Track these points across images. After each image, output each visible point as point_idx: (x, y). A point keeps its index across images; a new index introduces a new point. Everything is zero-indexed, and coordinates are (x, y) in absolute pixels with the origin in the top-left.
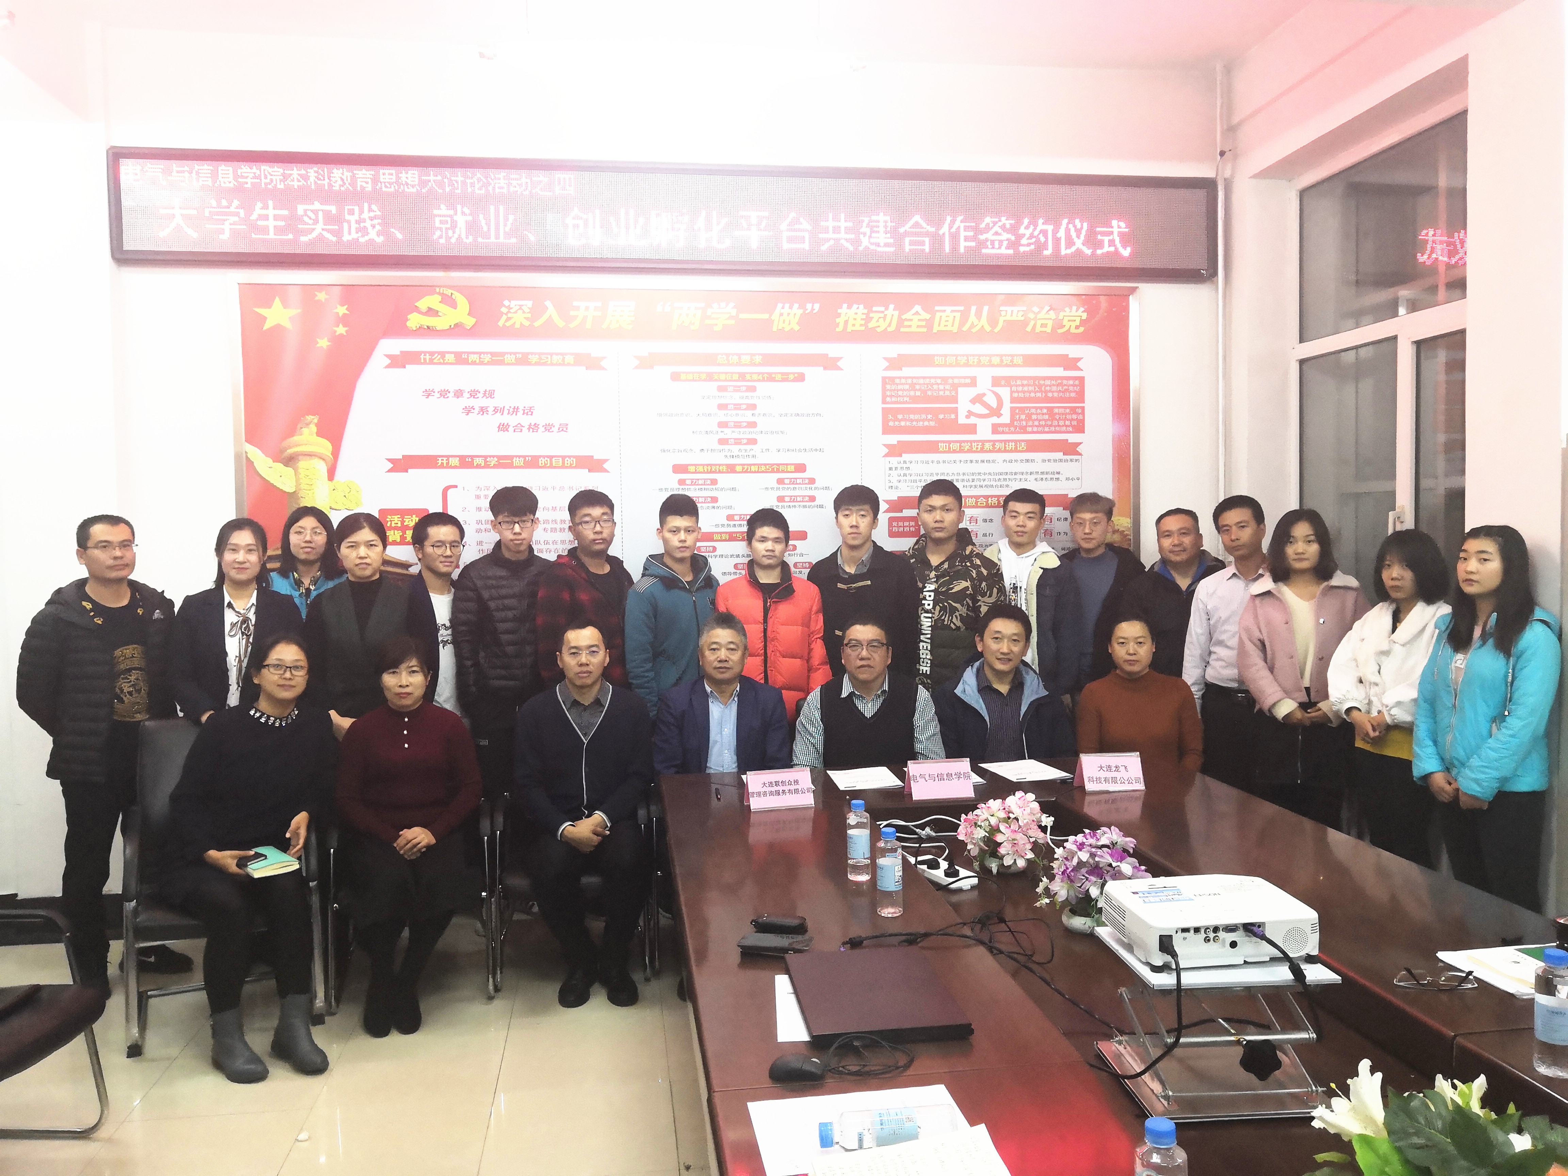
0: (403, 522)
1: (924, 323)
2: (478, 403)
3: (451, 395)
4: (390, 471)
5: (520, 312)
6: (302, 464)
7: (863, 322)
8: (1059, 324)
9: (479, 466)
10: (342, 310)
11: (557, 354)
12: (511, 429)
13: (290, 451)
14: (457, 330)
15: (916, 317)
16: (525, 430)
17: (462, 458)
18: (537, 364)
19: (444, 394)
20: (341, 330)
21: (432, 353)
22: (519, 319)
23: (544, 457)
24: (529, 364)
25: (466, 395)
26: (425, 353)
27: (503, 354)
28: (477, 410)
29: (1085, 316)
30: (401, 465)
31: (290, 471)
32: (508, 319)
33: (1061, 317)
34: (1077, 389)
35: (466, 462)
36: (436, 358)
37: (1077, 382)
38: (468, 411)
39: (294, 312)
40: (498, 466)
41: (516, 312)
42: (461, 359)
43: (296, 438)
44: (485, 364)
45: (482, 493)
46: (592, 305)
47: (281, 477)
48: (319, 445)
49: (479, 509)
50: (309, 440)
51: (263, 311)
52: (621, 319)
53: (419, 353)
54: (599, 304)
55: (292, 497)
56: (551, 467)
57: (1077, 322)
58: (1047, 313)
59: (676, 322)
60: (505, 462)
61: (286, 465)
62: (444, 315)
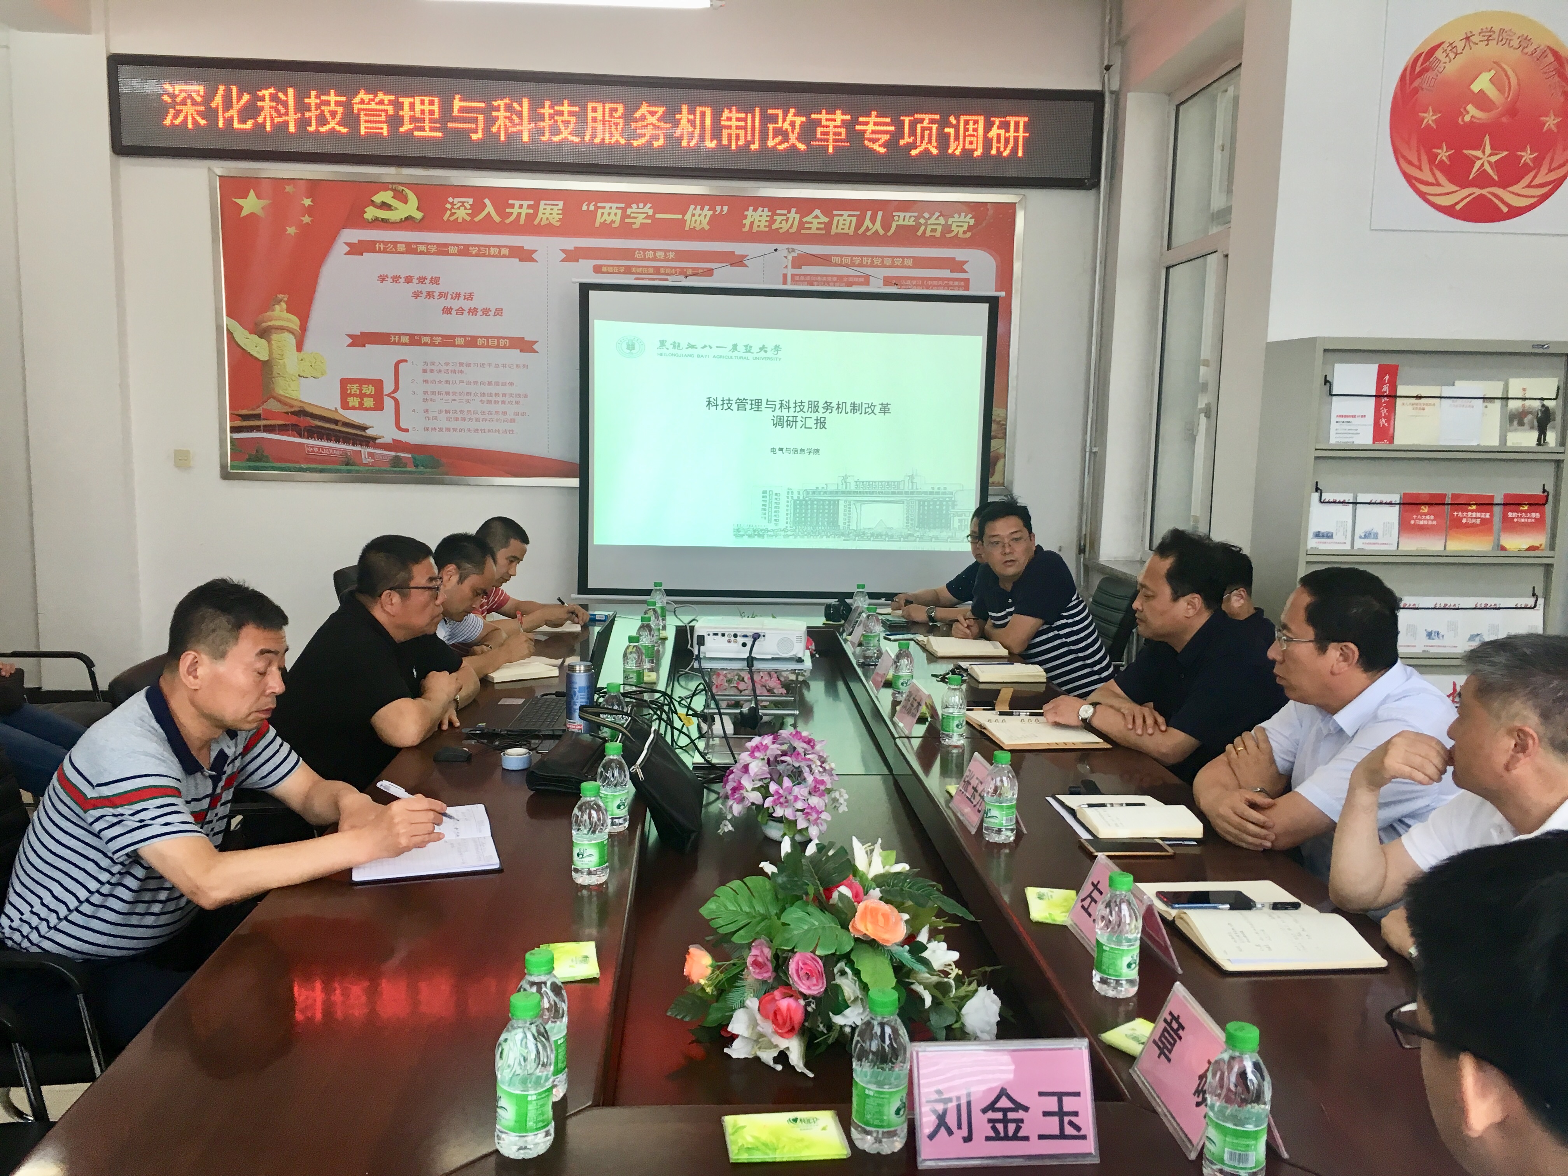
0: (361, 390)
1: (822, 226)
2: (423, 288)
3: (402, 280)
4: (350, 345)
5: (462, 208)
6: (275, 337)
7: (767, 224)
8: (947, 229)
9: (426, 344)
10: (307, 202)
11: (494, 246)
12: (454, 312)
13: (264, 325)
14: (407, 223)
15: (816, 221)
16: (466, 313)
17: (411, 336)
18: (477, 255)
19: (396, 279)
20: (307, 219)
21: (386, 243)
22: (462, 214)
23: (482, 337)
24: (470, 255)
25: (415, 281)
26: (380, 242)
27: (446, 245)
28: (424, 294)
29: (972, 222)
30: (360, 340)
31: (263, 342)
32: (452, 214)
33: (949, 223)
35: (415, 340)
36: (390, 248)
37: (962, 283)
38: (417, 295)
39: (265, 202)
40: (443, 344)
41: (459, 208)
42: (411, 249)
43: (269, 314)
44: (432, 254)
45: (429, 367)
46: (525, 203)
47: (257, 347)
48: (289, 320)
49: (426, 381)
50: (280, 315)
51: (239, 201)
52: (550, 217)
53: (374, 242)
54: (532, 203)
55: (266, 366)
56: (488, 347)
57: (965, 228)
58: (937, 219)
59: (599, 220)
60: (448, 341)
61: (261, 337)
62: (396, 209)
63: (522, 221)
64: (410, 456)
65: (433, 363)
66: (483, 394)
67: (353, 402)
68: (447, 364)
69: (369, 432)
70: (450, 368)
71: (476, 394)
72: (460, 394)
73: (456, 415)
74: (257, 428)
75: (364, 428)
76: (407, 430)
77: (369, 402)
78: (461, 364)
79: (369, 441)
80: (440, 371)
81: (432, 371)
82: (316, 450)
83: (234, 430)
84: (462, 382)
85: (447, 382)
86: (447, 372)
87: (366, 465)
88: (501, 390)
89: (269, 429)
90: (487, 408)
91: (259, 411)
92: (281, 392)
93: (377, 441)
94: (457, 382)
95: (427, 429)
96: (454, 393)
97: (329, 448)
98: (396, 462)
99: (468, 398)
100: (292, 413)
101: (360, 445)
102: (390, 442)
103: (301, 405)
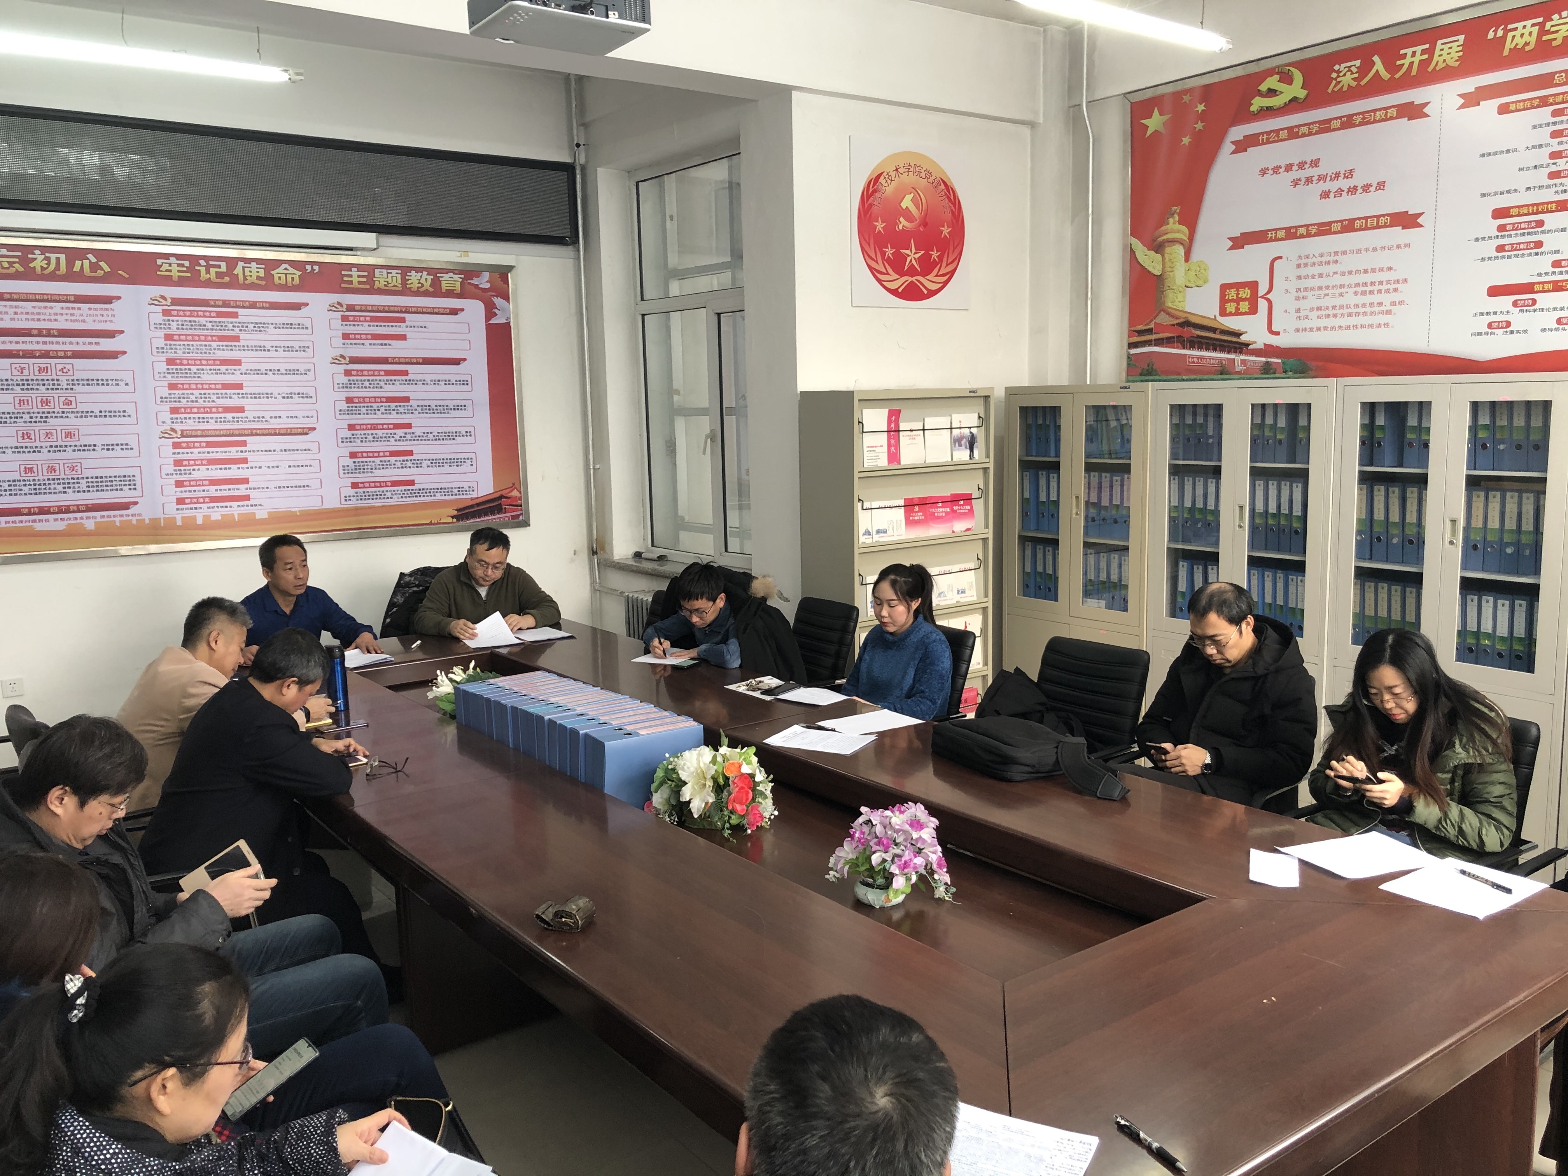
0: (1238, 294)
2: (1303, 174)
3: (1282, 170)
4: (1230, 249)
5: (1349, 73)
6: (1168, 250)
9: (1302, 236)
10: (1201, 108)
11: (1380, 110)
12: (1332, 195)
13: (1160, 239)
14: (1292, 106)
16: (1344, 194)
17: (1288, 229)
18: (1361, 124)
19: (1276, 170)
20: (1199, 126)
21: (1269, 133)
22: (1347, 80)
23: (1359, 219)
24: (1354, 126)
25: (1295, 168)
26: (1263, 133)
27: (1329, 121)
28: (1303, 180)
30: (1239, 242)
31: (1159, 256)
32: (1337, 84)
35: (1291, 233)
36: (1273, 137)
38: (1296, 183)
39: (1166, 117)
40: (1319, 233)
41: (1345, 75)
42: (1293, 133)
43: (1164, 228)
44: (1315, 134)
45: (1303, 261)
46: (1419, 49)
47: (1153, 263)
48: (1179, 231)
49: (1299, 277)
50: (1175, 228)
51: (1145, 122)
52: (1448, 58)
53: (1258, 135)
54: (1427, 46)
55: (1160, 279)
56: (1367, 228)
59: (1509, 45)
60: (1324, 229)
61: (1157, 252)
62: (1282, 93)
63: (1414, 72)
64: (1280, 360)
65: (1307, 257)
66: (1357, 285)
67: (1231, 307)
68: (1322, 255)
69: (1243, 338)
70: (1325, 259)
71: (1349, 286)
72: (1333, 287)
73: (1327, 312)
74: (1149, 343)
75: (1238, 334)
76: (1278, 333)
77: (1244, 306)
78: (1336, 253)
79: (1242, 348)
80: (1314, 264)
81: (1306, 265)
82: (1196, 360)
83: (1131, 345)
84: (1335, 273)
85: (1321, 275)
86: (1321, 264)
87: (1237, 373)
88: (1377, 277)
89: (1159, 342)
90: (1361, 300)
91: (1152, 326)
92: (1170, 305)
93: (1250, 347)
94: (1331, 274)
95: (1297, 330)
96: (1327, 287)
97: (1201, 358)
98: (1267, 368)
99: (1342, 290)
100: (1178, 324)
101: (1236, 352)
102: (1262, 347)
103: (1184, 315)
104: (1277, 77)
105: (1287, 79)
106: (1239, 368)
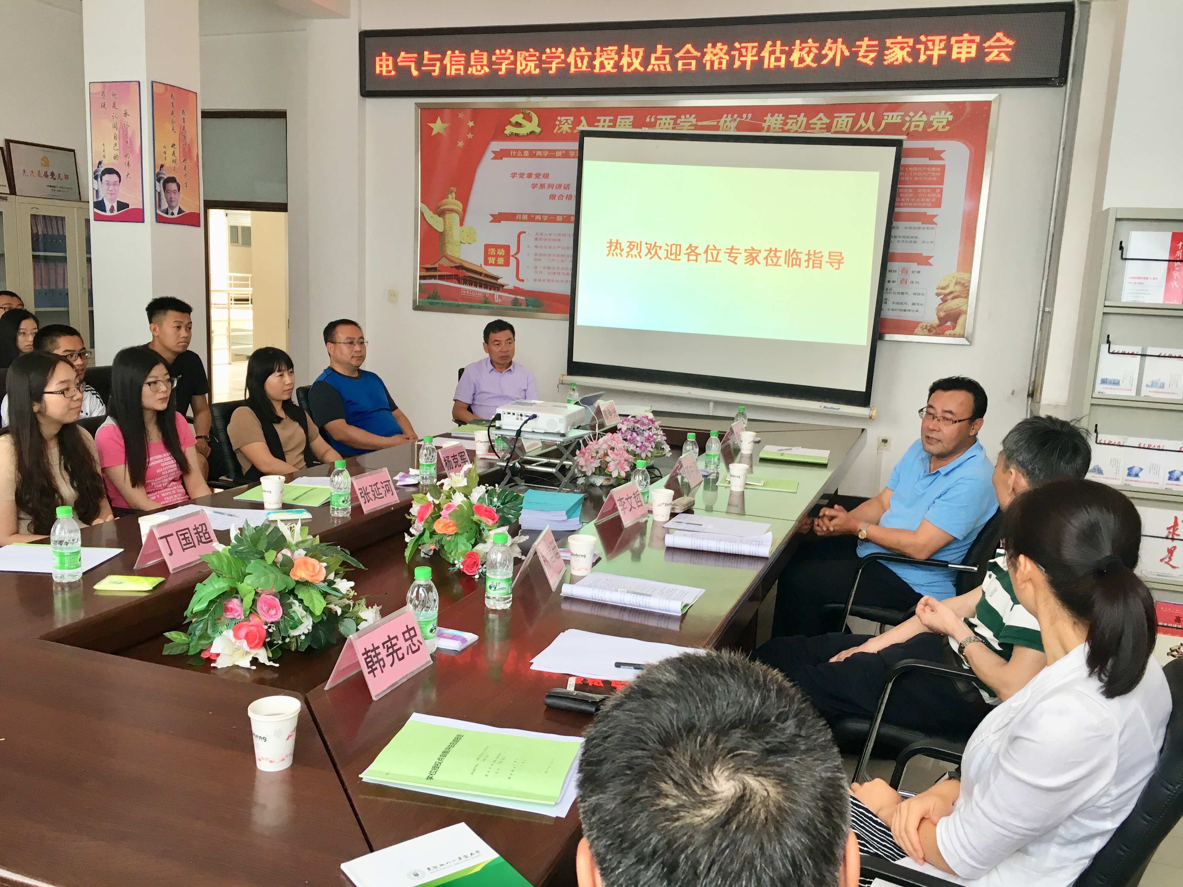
0: (496, 252)
1: (825, 126)
2: (540, 181)
3: (525, 176)
4: (491, 222)
5: (566, 124)
6: (447, 216)
7: (781, 126)
8: (929, 124)
9: (538, 221)
10: (471, 124)
12: (557, 198)
13: (442, 208)
14: (531, 136)
15: (819, 122)
16: (564, 198)
17: (529, 215)
18: (574, 157)
19: (522, 175)
20: (470, 136)
21: (517, 150)
22: (566, 128)
24: (570, 157)
25: (534, 176)
26: (513, 150)
27: (555, 151)
28: (539, 185)
29: (951, 118)
30: (498, 218)
31: (441, 219)
32: (560, 128)
33: (931, 119)
34: (938, 174)
35: (531, 218)
36: (519, 153)
37: (939, 169)
38: (534, 186)
39: (446, 125)
40: (548, 221)
41: (564, 124)
42: (532, 154)
43: (445, 200)
44: (545, 157)
45: (539, 237)
46: (608, 118)
47: (436, 223)
48: (455, 204)
49: (536, 247)
50: (452, 202)
51: (431, 125)
53: (509, 150)
54: (612, 118)
55: (442, 235)
57: (945, 123)
58: (921, 116)
60: (552, 218)
61: (440, 216)
62: (525, 126)
64: (524, 298)
65: (542, 234)
67: (492, 260)
68: (551, 235)
69: (500, 281)
70: (552, 237)
71: (567, 256)
72: (558, 255)
73: (554, 271)
74: (434, 277)
75: (496, 278)
76: (523, 281)
77: (501, 261)
78: (559, 235)
79: (499, 287)
80: (546, 239)
81: (541, 239)
82: (468, 292)
83: (422, 277)
84: (559, 247)
85: (550, 247)
86: (550, 240)
87: (496, 303)
89: (441, 277)
91: (436, 265)
92: (449, 253)
93: (505, 288)
94: (556, 247)
95: (535, 280)
96: (554, 255)
97: (472, 291)
98: (515, 302)
99: (563, 258)
100: (455, 267)
101: (494, 290)
102: (513, 288)
103: (461, 262)
104: (521, 115)
105: (528, 118)
106: (497, 300)
